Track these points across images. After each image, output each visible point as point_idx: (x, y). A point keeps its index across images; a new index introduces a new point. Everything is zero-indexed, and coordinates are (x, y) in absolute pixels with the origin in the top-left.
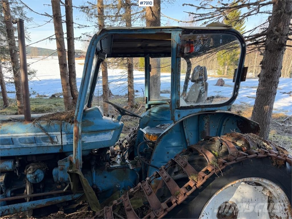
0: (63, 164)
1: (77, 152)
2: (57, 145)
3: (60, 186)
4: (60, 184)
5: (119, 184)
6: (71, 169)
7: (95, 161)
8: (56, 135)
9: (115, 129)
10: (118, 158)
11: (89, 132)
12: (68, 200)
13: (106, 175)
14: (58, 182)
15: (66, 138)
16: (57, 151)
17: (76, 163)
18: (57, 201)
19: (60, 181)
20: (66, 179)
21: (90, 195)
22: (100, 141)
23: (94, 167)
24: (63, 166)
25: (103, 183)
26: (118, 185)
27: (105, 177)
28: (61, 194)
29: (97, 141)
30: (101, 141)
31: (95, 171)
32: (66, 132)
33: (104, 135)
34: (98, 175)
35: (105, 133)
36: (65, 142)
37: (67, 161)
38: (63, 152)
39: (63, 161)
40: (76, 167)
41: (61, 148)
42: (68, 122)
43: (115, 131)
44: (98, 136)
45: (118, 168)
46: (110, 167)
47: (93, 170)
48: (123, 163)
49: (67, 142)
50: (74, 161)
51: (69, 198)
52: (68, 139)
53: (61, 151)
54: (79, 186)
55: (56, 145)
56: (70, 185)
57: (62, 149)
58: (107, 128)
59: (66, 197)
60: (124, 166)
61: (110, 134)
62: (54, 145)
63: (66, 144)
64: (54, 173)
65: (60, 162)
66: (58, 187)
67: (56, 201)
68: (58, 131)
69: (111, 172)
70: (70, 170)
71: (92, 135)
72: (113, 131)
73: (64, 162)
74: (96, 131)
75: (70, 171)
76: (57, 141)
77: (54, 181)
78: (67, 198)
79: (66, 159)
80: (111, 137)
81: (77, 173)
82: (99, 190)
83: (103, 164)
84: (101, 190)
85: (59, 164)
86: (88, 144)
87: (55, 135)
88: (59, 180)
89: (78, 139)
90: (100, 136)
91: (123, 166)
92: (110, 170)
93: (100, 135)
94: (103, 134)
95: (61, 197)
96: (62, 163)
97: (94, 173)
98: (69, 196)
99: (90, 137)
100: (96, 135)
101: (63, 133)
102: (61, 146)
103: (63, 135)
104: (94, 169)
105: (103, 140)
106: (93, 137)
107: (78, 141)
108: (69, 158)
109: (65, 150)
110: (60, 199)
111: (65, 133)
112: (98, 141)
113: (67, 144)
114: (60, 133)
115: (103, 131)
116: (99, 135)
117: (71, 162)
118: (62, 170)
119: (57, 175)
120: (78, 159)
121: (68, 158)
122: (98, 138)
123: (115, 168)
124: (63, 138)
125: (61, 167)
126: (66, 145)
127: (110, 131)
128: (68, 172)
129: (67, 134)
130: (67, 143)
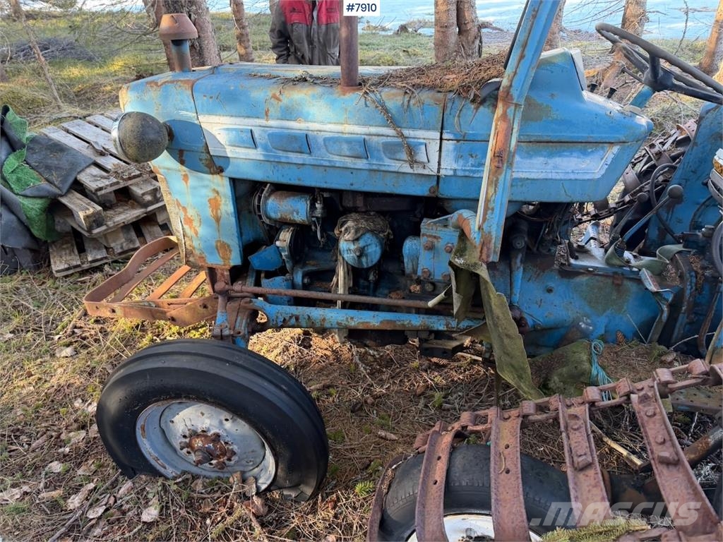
0: (433, 233)
2: (426, 172)
3: (418, 288)
4: (419, 282)
5: (589, 321)
6: (462, 256)
7: (526, 239)
8: (425, 141)
9: (624, 142)
11: (530, 142)
13: (551, 284)
14: (415, 277)
15: (452, 155)
16: (421, 190)
18: (408, 324)
19: (422, 278)
20: (438, 277)
22: (561, 180)
23: (520, 256)
24: (435, 237)
25: (540, 306)
26: (586, 324)
27: (550, 291)
28: (419, 311)
29: (550, 176)
30: (565, 180)
31: (522, 268)
32: (455, 135)
33: (578, 157)
34: (528, 281)
35: (584, 153)
36: (449, 166)
37: (446, 226)
38: (440, 196)
39: (435, 223)
40: (481, 256)
41: (435, 183)
42: (466, 98)
43: (620, 151)
44: (557, 160)
45: (596, 272)
46: (570, 265)
47: (516, 263)
48: (616, 261)
49: (455, 166)
50: (474, 234)
51: (439, 324)
52: (458, 158)
53: (434, 192)
55: (421, 171)
57: (438, 187)
58: (596, 136)
59: (430, 320)
60: (619, 271)
61: (602, 159)
62: (416, 172)
63: (451, 173)
64: (407, 252)
65: (427, 225)
66: (412, 288)
67: (406, 323)
68: (434, 129)
69: (572, 280)
70: (457, 260)
71: (537, 153)
72: (616, 149)
73: (439, 228)
74: (555, 140)
75: (459, 262)
76: (426, 160)
77: (403, 271)
78: (433, 323)
79: (447, 219)
80: (603, 172)
82: (527, 323)
83: (550, 250)
84: (530, 326)
85: (423, 231)
86: (520, 184)
87: (422, 141)
88: (419, 273)
90: (565, 159)
91: (614, 270)
92: (568, 273)
93: (567, 156)
94: (575, 154)
95: (417, 316)
96: (432, 229)
97: (519, 274)
99: (528, 161)
100: (551, 155)
101: (445, 136)
102: (436, 177)
103: (444, 142)
104: (521, 262)
105: (572, 176)
106: (538, 161)
108: (457, 221)
109: (446, 191)
110: (416, 321)
111: (451, 137)
112: (554, 176)
113: (455, 175)
114: (437, 135)
115: (580, 146)
116: (560, 156)
118: (431, 248)
119: (416, 259)
121: (453, 218)
122: (555, 167)
123: (586, 271)
124: (443, 154)
125: (430, 239)
126: (451, 176)
127: (603, 148)
128: (451, 264)
129: (458, 141)
130: (455, 170)
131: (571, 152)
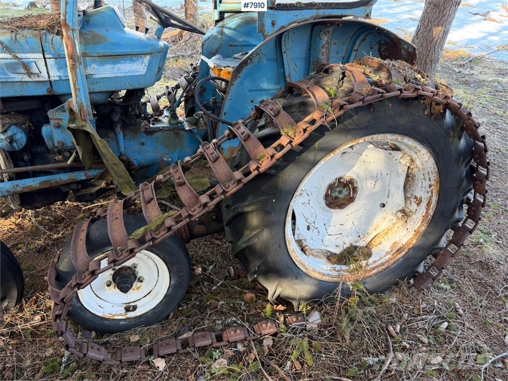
0: (57, 116)
1: (79, 89)
2: (41, 79)
3: (61, 157)
4: (60, 152)
5: (168, 156)
6: (73, 123)
7: (119, 115)
8: (34, 60)
9: (151, 53)
10: (166, 115)
11: (100, 56)
12: (79, 179)
13: (143, 140)
14: (56, 150)
15: (55, 67)
16: (42, 91)
17: (80, 110)
18: (60, 180)
19: (59, 148)
20: (69, 144)
21: (115, 168)
22: (124, 77)
23: (119, 126)
24: (59, 119)
25: (140, 154)
26: (167, 158)
27: (143, 144)
28: (64, 170)
29: (117, 75)
30: (126, 76)
31: (122, 133)
32: (53, 55)
33: (130, 63)
34: (130, 140)
35: (133, 61)
36: (55, 75)
37: (64, 111)
38: (55, 94)
39: (57, 110)
40: (81, 118)
41: (49, 86)
42: (53, 33)
43: (152, 58)
44: (119, 66)
45: (164, 129)
46: (150, 128)
47: (117, 130)
48: (173, 122)
49: (59, 74)
50: (76, 108)
51: (81, 176)
52: (59, 69)
53: (50, 92)
54: (95, 155)
55: (37, 79)
56: (77, 153)
57: (52, 88)
58: (136, 51)
59: (74, 175)
60: (176, 126)
61: (143, 63)
62: (34, 80)
63: (58, 78)
64: (45, 133)
65: (51, 113)
66: (57, 158)
67: (57, 180)
68: (38, 52)
69: (153, 136)
70: (70, 125)
71: (107, 63)
72: (148, 57)
73: (60, 113)
74: (114, 54)
75: (72, 126)
76: (39, 72)
77: (47, 149)
78: (77, 176)
79: (63, 107)
80: (145, 70)
81: (85, 129)
82: (133, 164)
83: (136, 121)
84: (137, 166)
85: (50, 117)
86: (102, 81)
87: (32, 60)
88: (56, 144)
89: (76, 63)
90: (123, 65)
91: (173, 126)
92: (150, 132)
93: (123, 63)
94: (127, 62)
95: (65, 174)
96: (56, 114)
97: (121, 136)
98: (79, 173)
99: (102, 68)
100: (114, 63)
101: (47, 56)
102: (49, 82)
103: (47, 60)
104: (121, 129)
105: (130, 74)
106: (108, 67)
107: (76, 68)
108: (68, 104)
109: (58, 90)
110: (64, 177)
111: (51, 56)
112: (120, 75)
113: (61, 80)
114: (41, 56)
115: (128, 57)
116: (119, 63)
117: (71, 111)
118: (58, 126)
119: (51, 138)
120: (82, 103)
121: (66, 105)
122: (119, 70)
123: (159, 130)
124: (49, 67)
125: (56, 121)
126: (58, 80)
127: (141, 57)
128: (69, 128)
129: (56, 58)
130: (60, 76)
131: (125, 61)
